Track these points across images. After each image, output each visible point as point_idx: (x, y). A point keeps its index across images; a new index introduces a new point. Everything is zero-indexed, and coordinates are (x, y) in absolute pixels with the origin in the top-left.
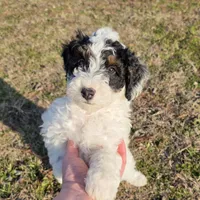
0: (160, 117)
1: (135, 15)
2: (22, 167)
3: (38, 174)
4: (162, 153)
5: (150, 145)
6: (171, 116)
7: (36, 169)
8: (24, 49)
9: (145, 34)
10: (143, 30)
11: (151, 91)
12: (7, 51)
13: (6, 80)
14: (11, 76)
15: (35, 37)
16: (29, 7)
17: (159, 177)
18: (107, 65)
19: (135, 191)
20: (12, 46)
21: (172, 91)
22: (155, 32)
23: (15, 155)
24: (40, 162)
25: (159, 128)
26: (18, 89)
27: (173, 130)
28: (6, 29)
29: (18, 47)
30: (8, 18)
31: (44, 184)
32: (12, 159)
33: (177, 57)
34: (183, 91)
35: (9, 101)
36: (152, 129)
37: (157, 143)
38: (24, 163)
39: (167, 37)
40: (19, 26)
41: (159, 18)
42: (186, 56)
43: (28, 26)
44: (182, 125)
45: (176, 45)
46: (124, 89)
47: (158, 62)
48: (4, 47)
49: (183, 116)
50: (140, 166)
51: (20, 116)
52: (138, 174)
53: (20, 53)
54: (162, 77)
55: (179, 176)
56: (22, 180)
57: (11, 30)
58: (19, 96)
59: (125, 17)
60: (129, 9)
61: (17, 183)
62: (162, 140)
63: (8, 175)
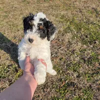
0: (62, 50)
1: (54, 12)
2: (10, 67)
3: (16, 70)
4: (62, 63)
5: (58, 60)
6: (66, 50)
7: (15, 68)
8: (11, 24)
9: (57, 19)
10: (56, 17)
11: (59, 40)
12: (5, 24)
13: (5, 35)
14: (7, 34)
15: (16, 19)
16: (14, 8)
17: (61, 72)
18: (39, 29)
19: (52, 77)
20: (7, 22)
21: (67, 40)
22: (61, 18)
23: (8, 63)
24: (17, 66)
25: (61, 54)
26: (9, 39)
27: (67, 54)
28: (5, 16)
29: (9, 23)
30: (6, 12)
31: (18, 74)
32: (6, 64)
33: (69, 28)
34: (71, 40)
35: (6, 43)
36: (59, 54)
37: (61, 59)
38: (11, 66)
39: (65, 20)
40: (10, 15)
41: (62, 13)
42: (72, 28)
43: (13, 15)
44: (70, 53)
45: (69, 23)
46: (46, 38)
47: (62, 29)
48: (4, 23)
49: (70, 50)
50: (54, 68)
51: (10, 48)
52: (53, 71)
53: (10, 25)
54: (63, 35)
55: (68, 71)
56: (10, 72)
57: (7, 16)
58: (9, 41)
59: (50, 12)
60: (51, 9)
61: (8, 73)
62: (62, 58)
63: (5, 70)
